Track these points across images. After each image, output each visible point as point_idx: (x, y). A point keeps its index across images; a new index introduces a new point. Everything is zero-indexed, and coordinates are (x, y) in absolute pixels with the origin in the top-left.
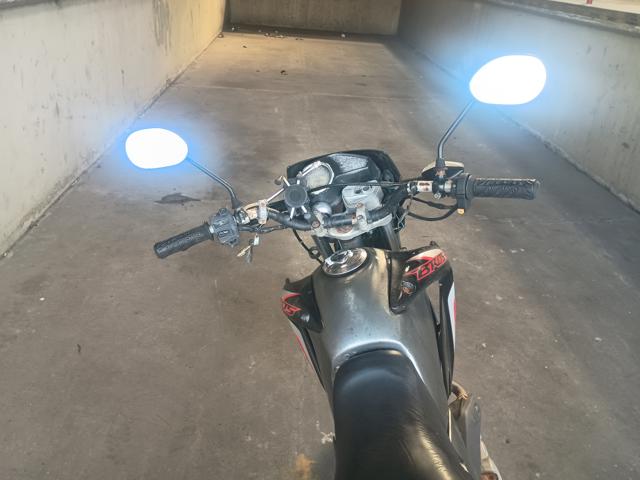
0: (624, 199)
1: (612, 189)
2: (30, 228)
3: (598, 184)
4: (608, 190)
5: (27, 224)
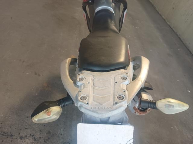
0: (168, 23)
1: (166, 20)
3: (163, 18)
4: (165, 20)
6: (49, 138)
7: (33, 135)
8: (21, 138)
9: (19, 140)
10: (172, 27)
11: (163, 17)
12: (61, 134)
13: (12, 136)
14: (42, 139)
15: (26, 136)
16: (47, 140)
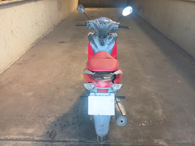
2: (32, 47)
5: (31, 47)
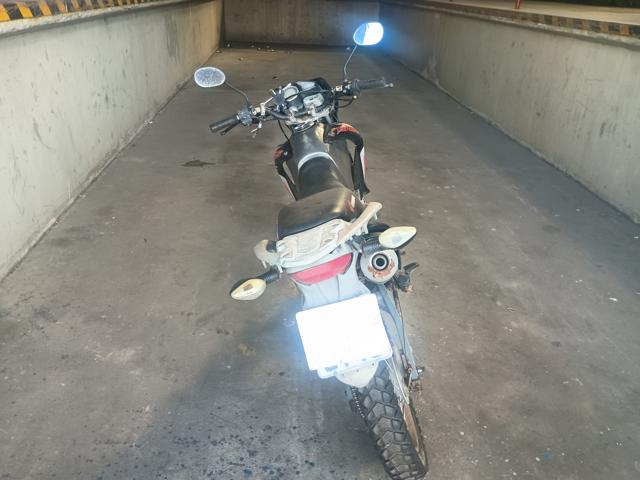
0: (539, 155)
1: (533, 149)
4: (529, 150)
6: (270, 437)
7: (237, 436)
8: (214, 443)
9: (211, 446)
10: (551, 161)
11: (523, 143)
12: (295, 428)
13: (195, 442)
14: (256, 440)
15: (223, 440)
16: (266, 440)
